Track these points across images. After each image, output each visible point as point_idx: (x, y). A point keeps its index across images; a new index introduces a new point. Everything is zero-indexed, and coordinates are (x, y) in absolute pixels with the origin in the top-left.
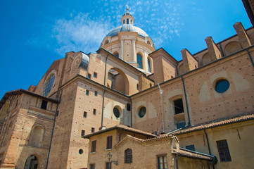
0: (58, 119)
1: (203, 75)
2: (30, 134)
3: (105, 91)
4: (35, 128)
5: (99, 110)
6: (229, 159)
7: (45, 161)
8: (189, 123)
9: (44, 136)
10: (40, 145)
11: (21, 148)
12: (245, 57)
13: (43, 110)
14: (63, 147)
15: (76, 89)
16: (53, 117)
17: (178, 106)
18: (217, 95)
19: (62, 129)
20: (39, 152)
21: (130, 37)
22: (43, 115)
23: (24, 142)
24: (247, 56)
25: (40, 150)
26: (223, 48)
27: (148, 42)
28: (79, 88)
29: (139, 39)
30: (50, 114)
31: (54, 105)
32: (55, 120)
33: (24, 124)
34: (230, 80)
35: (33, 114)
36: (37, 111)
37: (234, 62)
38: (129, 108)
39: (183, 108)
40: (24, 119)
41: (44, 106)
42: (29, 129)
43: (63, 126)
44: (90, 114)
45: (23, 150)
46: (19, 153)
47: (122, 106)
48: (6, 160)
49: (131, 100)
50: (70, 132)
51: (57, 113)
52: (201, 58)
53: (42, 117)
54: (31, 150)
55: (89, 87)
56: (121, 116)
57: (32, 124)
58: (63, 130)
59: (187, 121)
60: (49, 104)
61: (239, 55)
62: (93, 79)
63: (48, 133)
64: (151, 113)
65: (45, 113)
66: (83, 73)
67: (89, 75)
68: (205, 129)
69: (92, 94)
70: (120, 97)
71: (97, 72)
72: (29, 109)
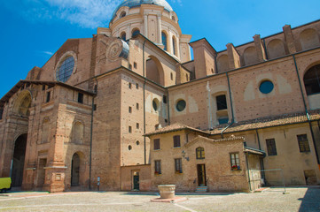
0: (97, 114)
1: (249, 74)
2: (72, 131)
3: (145, 83)
4: (76, 124)
5: (141, 105)
6: (276, 154)
7: (88, 158)
8: (233, 120)
9: (84, 132)
10: (81, 142)
11: (66, 146)
12: (290, 62)
13: (80, 104)
14: (111, 144)
15: (120, 82)
16: (89, 111)
17: (221, 102)
18: (261, 96)
19: (105, 124)
20: (82, 148)
21: (155, 12)
22: (81, 109)
23: (68, 140)
24: (292, 62)
25: (83, 147)
26: (266, 44)
27: (173, 17)
28: (123, 81)
29: (165, 14)
30: (87, 108)
31: (90, 98)
32: (92, 114)
33: (65, 121)
34: (274, 82)
35: (71, 109)
36: (74, 105)
37: (280, 65)
38: (165, 100)
39: (226, 104)
40: (65, 114)
41: (80, 100)
42: (70, 126)
43: (107, 122)
44: (134, 108)
45: (68, 149)
46: (65, 151)
47: (160, 99)
48: (56, 159)
49: (167, 92)
50: (119, 129)
51: (94, 107)
52: (242, 51)
53: (79, 111)
54: (75, 148)
55: (131, 79)
56: (159, 109)
57: (72, 120)
58: (107, 126)
59: (230, 118)
60: (85, 97)
61: (286, 59)
62: (134, 70)
63: (88, 129)
64: (192, 107)
65: (82, 107)
66: (125, 64)
67: (130, 66)
68: (257, 129)
69: (134, 86)
70: (158, 89)
71: (136, 61)
72: (68, 103)
